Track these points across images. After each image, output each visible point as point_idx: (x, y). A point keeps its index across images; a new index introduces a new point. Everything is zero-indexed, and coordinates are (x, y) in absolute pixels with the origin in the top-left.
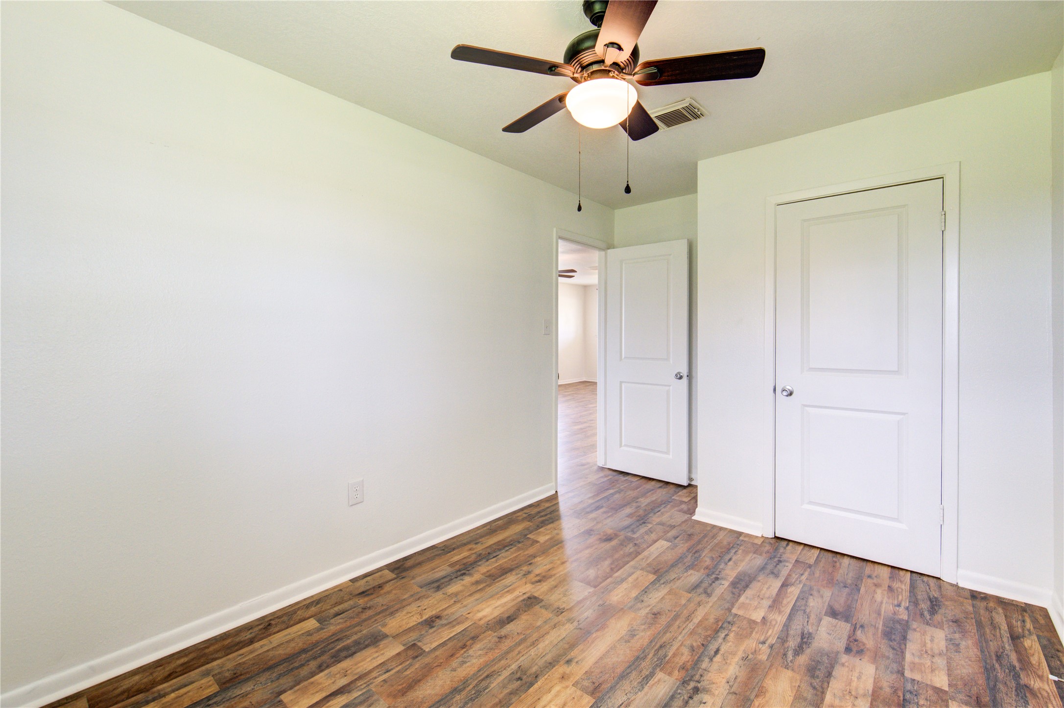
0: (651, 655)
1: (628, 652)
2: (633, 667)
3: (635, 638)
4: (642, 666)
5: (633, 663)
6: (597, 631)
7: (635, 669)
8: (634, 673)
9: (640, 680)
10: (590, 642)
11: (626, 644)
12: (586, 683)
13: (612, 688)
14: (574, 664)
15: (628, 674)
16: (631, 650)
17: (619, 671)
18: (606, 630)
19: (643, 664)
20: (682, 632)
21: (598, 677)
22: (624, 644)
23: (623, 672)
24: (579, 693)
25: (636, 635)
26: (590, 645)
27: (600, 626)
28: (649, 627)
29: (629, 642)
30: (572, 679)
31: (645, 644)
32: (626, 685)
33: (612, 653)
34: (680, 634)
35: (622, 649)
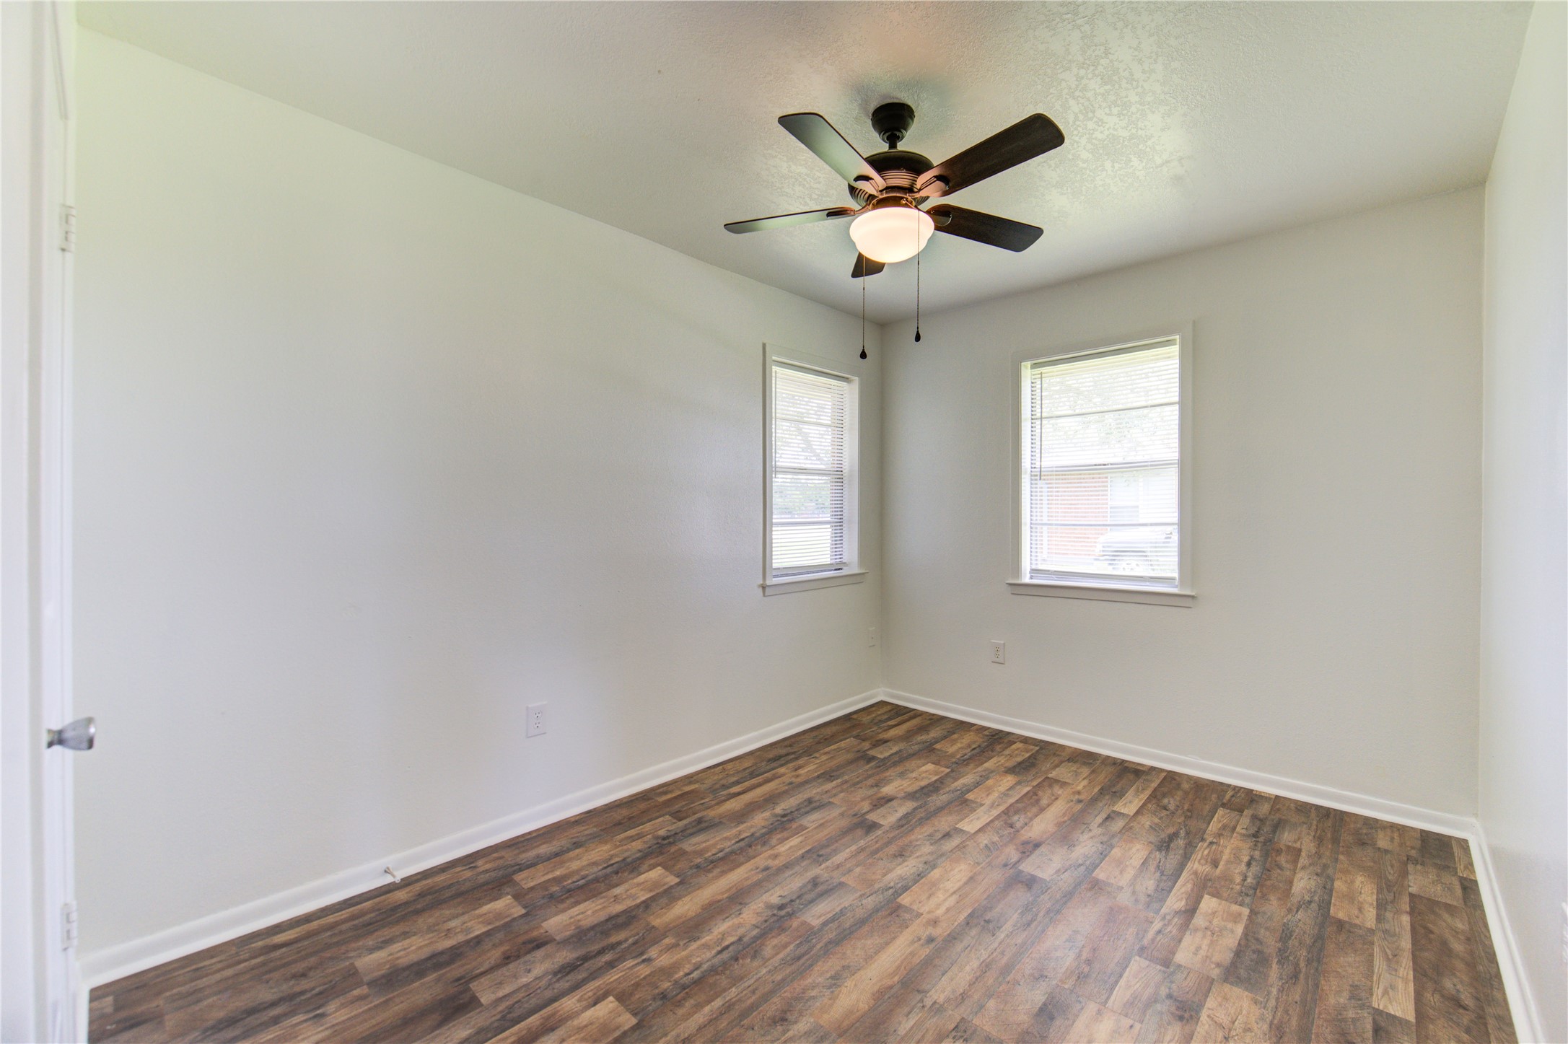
0: (818, 946)
1: (848, 952)
2: (848, 932)
3: (833, 973)
4: (834, 934)
5: (845, 936)
6: (891, 987)
7: (844, 930)
8: (847, 925)
9: (842, 918)
10: (903, 968)
11: (849, 963)
12: (907, 916)
13: (876, 910)
14: (924, 937)
15: (855, 925)
16: (844, 953)
17: (866, 928)
18: (876, 988)
19: (832, 936)
20: (755, 982)
21: (892, 923)
22: (852, 964)
23: (860, 927)
24: (915, 907)
25: (830, 978)
26: (902, 963)
27: (886, 997)
28: (803, 993)
29: (843, 967)
30: (924, 920)
31: (820, 963)
32: (860, 913)
33: (872, 950)
34: (760, 978)
35: (857, 955)
